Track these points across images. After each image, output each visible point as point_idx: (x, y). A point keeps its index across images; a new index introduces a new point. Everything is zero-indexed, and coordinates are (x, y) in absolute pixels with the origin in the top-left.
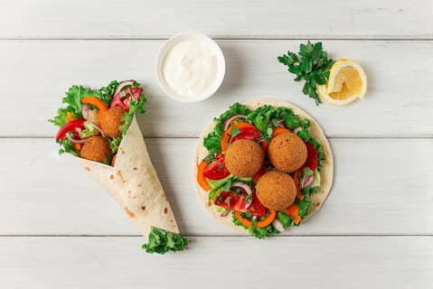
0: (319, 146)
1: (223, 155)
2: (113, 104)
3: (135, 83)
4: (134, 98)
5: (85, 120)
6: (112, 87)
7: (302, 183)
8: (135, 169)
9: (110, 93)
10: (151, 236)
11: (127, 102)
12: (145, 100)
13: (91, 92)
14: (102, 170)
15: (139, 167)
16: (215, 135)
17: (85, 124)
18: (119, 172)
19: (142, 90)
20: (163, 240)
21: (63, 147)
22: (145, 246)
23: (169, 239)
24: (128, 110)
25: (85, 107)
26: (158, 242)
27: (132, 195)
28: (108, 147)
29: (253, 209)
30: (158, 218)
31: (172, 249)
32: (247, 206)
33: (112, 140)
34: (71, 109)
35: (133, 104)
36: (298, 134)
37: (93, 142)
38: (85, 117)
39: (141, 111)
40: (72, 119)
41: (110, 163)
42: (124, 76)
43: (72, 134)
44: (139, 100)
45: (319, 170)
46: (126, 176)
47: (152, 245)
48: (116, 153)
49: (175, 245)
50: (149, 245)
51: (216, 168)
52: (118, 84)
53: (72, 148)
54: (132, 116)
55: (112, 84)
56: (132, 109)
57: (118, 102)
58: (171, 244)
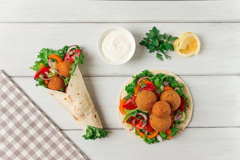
0: (187, 99)
1: (135, 97)
2: (66, 59)
3: (78, 47)
4: (77, 55)
5: (50, 68)
6: (65, 49)
7: (175, 118)
8: (78, 94)
9: (64, 52)
10: (87, 131)
11: (73, 58)
12: (83, 56)
13: (53, 52)
14: (60, 95)
15: (80, 93)
16: (132, 85)
17: (50, 70)
18: (69, 96)
19: (81, 51)
20: (94, 133)
21: (38, 83)
22: (84, 136)
23: (97, 132)
24: (74, 62)
25: (50, 60)
26: (91, 134)
27: (77, 108)
28: (63, 82)
29: (146, 128)
30: (91, 120)
31: (99, 137)
32: (143, 126)
33: (65, 78)
34: (42, 61)
35: (76, 59)
36: (176, 91)
37: (55, 80)
38: (50, 66)
39: (81, 62)
40: (43, 67)
41: (64, 91)
42: (72, 43)
43: (43, 75)
44: (80, 56)
45: (185, 112)
46: (73, 98)
47: (88, 136)
48: (67, 85)
49: (101, 135)
50: (86, 136)
51: (130, 103)
52: (68, 48)
53: (43, 83)
54: (76, 65)
55: (65, 47)
56: (76, 62)
57: (68, 57)
58: (98, 134)
